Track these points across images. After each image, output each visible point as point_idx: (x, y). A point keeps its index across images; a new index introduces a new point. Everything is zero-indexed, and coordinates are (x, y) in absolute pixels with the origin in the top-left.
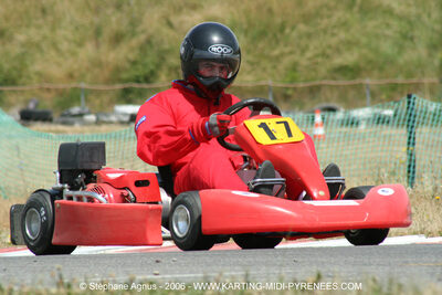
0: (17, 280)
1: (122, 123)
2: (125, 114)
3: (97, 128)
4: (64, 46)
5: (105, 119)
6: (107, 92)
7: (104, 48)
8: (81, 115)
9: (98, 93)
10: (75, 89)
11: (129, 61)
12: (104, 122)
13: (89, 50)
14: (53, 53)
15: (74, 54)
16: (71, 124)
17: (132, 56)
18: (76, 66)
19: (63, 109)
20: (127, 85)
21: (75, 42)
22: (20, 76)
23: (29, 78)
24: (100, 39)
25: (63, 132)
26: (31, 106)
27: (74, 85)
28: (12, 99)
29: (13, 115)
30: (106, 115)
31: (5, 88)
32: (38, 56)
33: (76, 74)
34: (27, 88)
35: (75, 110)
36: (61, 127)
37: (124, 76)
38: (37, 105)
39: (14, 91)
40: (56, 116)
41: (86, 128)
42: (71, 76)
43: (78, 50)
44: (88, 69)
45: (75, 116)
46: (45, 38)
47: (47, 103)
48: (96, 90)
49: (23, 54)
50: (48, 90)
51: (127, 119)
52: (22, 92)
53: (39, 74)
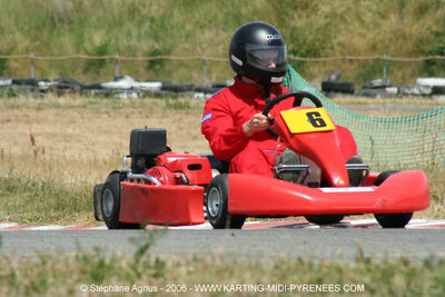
0: (317, 253)
1: (424, 95)
2: (427, 87)
3: (398, 100)
4: (368, 17)
5: (407, 91)
6: (409, 64)
7: (408, 19)
8: (383, 87)
9: (401, 65)
10: (377, 60)
11: (432, 33)
12: (406, 95)
13: (392, 21)
14: (357, 24)
15: (377, 25)
16: (374, 96)
17: (435, 28)
18: (379, 38)
19: (365, 80)
20: (430, 57)
21: (379, 13)
22: (323, 48)
23: (332, 48)
24: (404, 10)
25: (365, 104)
26: (333, 77)
27: (377, 56)
28: (314, 70)
29: (314, 86)
30: (408, 87)
31: (308, 59)
32: (342, 26)
33: (379, 47)
34: (329, 59)
35: (378, 82)
36: (363, 99)
37: (427, 48)
38: (339, 77)
39: (317, 62)
40: (357, 88)
41: (388, 100)
42: (374, 48)
43: (382, 21)
44: (391, 40)
45: (376, 88)
46: (349, 9)
47: (349, 74)
48: (398, 62)
49: (327, 24)
50: (351, 60)
51: (428, 91)
52: (324, 62)
53: (342, 45)
